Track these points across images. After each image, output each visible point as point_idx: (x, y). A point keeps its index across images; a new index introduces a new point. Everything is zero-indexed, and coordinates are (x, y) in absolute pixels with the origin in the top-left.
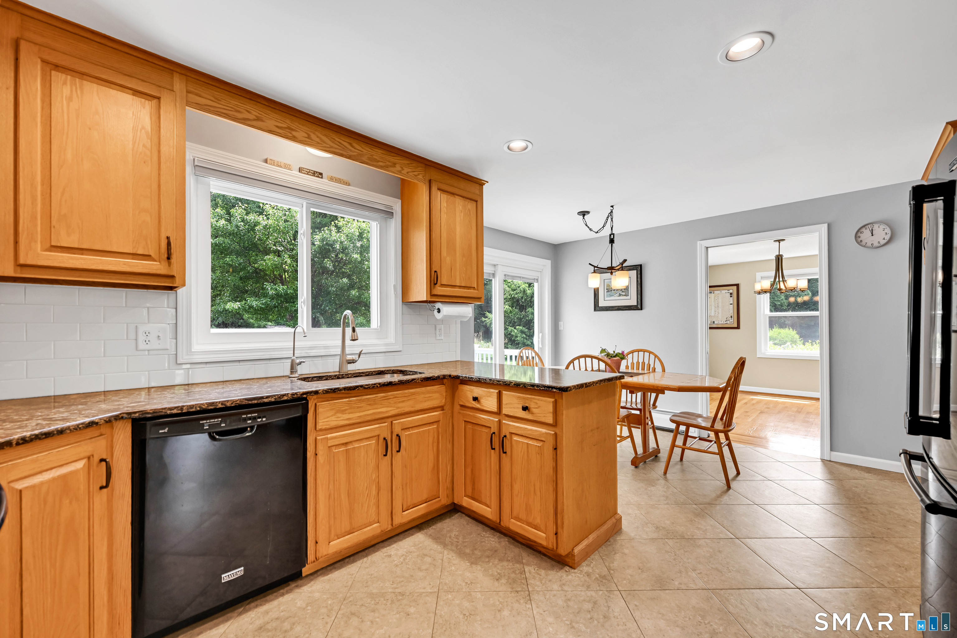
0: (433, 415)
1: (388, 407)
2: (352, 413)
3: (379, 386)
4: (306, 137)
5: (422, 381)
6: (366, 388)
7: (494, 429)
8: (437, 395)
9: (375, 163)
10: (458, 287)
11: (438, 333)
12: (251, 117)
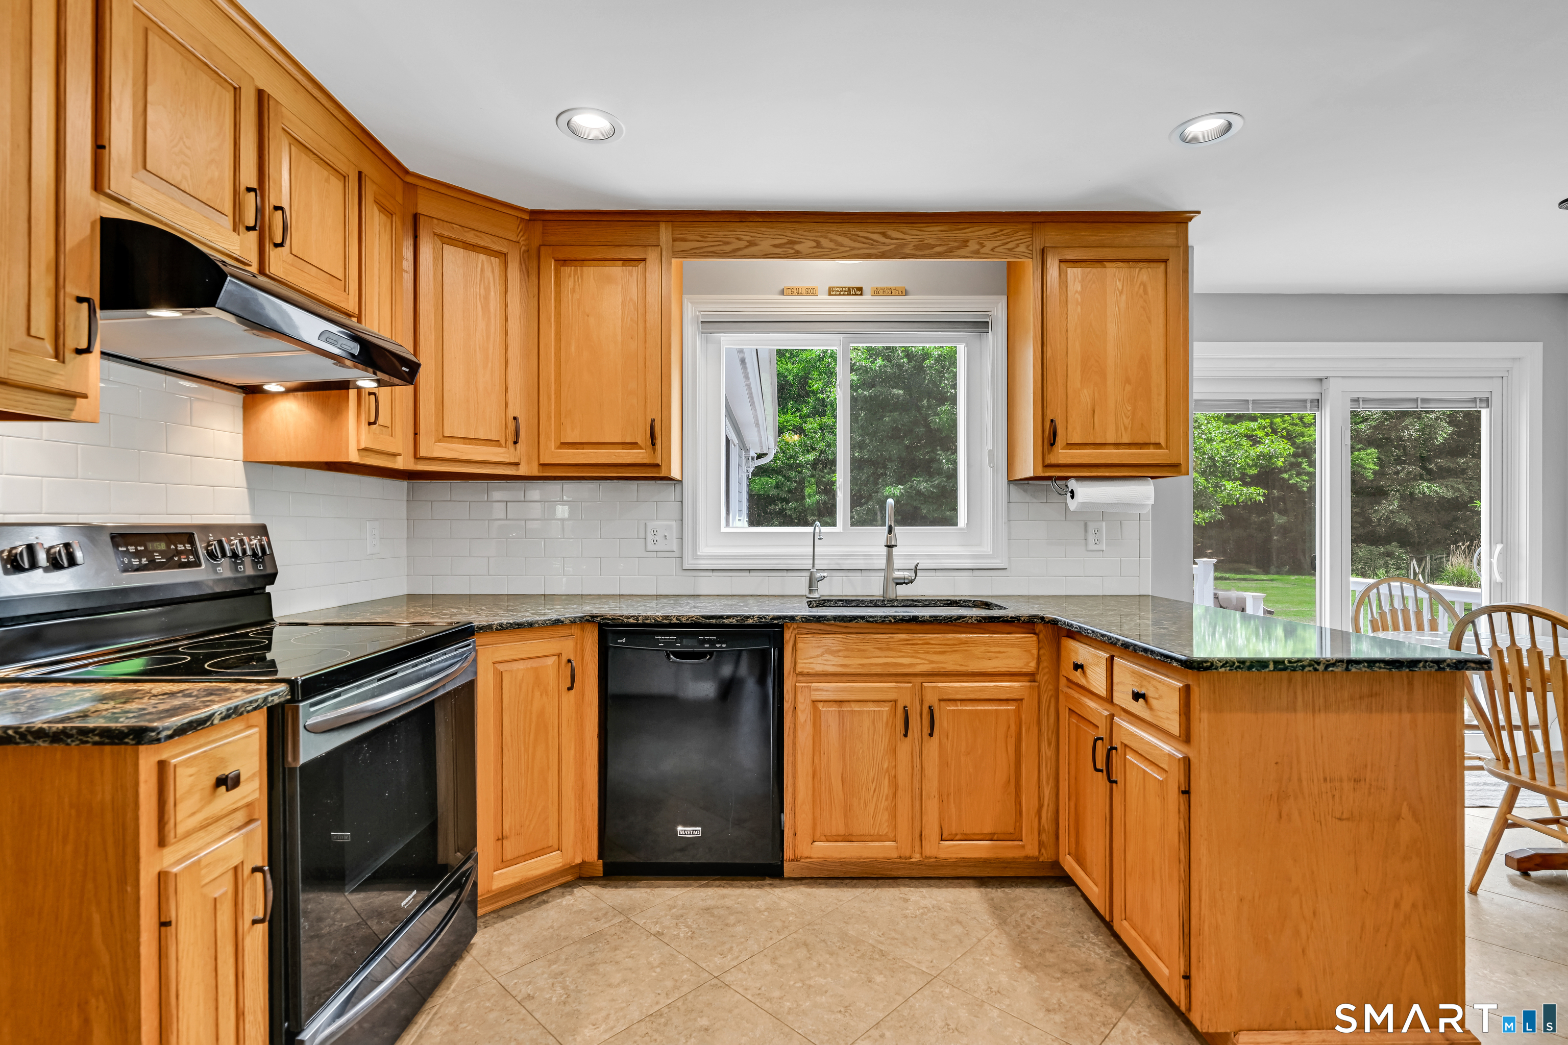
0: (1007, 687)
1: (912, 657)
2: (849, 657)
3: (893, 621)
4: (814, 247)
5: (979, 621)
6: (870, 622)
7: (1102, 733)
8: (1016, 651)
9: (927, 252)
10: (1112, 447)
11: (1091, 537)
12: (742, 244)
